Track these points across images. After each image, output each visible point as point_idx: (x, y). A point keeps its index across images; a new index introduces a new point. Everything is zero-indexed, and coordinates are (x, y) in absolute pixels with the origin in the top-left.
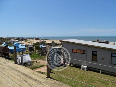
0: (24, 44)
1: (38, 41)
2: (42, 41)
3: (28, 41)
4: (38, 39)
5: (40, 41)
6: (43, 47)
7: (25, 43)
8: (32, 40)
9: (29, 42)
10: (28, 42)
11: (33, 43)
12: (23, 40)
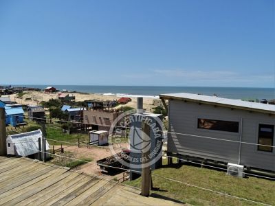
0: (16, 103)
1: (55, 96)
2: (64, 95)
3: (25, 96)
4: (53, 90)
5: (61, 96)
6: (70, 110)
7: (17, 100)
8: (37, 93)
9: (30, 99)
10: (27, 99)
11: (40, 100)
12: (11, 93)
